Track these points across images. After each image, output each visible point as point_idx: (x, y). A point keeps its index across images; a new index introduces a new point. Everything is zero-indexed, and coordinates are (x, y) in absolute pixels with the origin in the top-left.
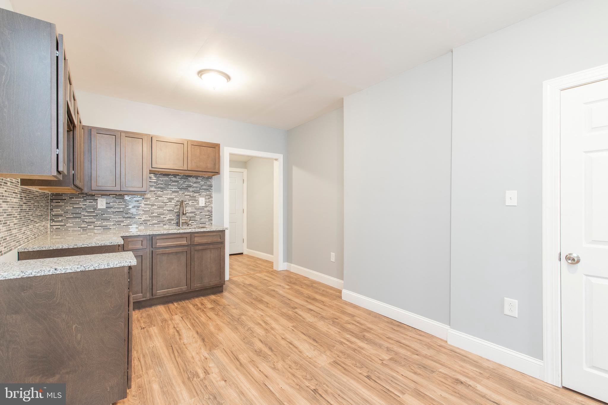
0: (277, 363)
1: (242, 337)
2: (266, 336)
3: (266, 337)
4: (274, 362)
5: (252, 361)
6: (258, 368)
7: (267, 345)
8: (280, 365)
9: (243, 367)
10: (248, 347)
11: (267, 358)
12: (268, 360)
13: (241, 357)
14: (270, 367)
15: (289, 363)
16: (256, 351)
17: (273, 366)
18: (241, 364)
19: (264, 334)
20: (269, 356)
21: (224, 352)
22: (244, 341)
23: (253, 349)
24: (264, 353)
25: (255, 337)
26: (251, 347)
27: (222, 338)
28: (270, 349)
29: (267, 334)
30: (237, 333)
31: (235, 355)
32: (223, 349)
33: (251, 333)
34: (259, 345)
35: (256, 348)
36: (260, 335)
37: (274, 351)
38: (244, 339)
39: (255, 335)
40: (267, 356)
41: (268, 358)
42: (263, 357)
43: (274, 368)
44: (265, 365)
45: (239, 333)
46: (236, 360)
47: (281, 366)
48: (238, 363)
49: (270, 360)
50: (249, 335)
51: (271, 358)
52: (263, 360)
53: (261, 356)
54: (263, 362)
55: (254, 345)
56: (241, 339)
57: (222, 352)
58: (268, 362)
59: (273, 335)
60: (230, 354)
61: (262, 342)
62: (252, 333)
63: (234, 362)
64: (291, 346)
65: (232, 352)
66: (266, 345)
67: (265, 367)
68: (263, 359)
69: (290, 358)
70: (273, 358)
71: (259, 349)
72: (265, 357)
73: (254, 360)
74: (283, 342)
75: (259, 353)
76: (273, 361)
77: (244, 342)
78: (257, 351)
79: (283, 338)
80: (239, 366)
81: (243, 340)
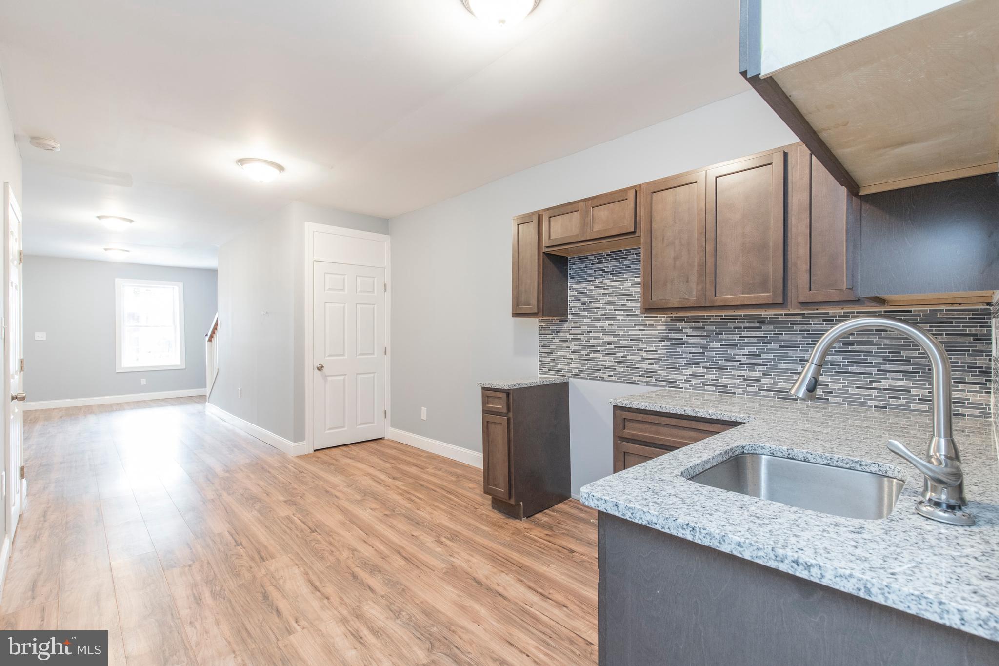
0: (349, 557)
1: (408, 594)
2: (360, 602)
3: (361, 598)
4: (352, 558)
5: (384, 557)
6: (376, 550)
7: (360, 583)
8: (346, 554)
9: (396, 550)
10: (392, 576)
11: (362, 563)
12: (360, 560)
13: (403, 562)
14: (360, 552)
15: (330, 558)
16: (380, 571)
17: (355, 553)
18: (399, 553)
19: (365, 603)
20: (359, 566)
21: (429, 566)
22: (403, 587)
23: (385, 574)
24: (367, 569)
25: (382, 597)
26: (388, 577)
27: (446, 588)
28: (355, 577)
29: (358, 604)
30: (422, 602)
31: (411, 564)
32: (434, 571)
33: (391, 604)
34: (375, 582)
35: (380, 576)
36: (373, 601)
37: (350, 573)
38: (403, 590)
39: (383, 601)
40: (362, 565)
41: (360, 563)
42: (368, 564)
43: (354, 550)
44: (366, 554)
45: (417, 603)
46: (407, 557)
47: (344, 553)
48: (404, 554)
49: (358, 561)
50: (395, 599)
51: (357, 564)
52: (368, 559)
53: (372, 565)
54: (369, 558)
55: (384, 581)
56: (409, 589)
57: (434, 566)
58: (362, 558)
59: (345, 604)
60: (419, 564)
61: (370, 588)
62: (389, 604)
63: (409, 554)
64: (317, 584)
65: (418, 567)
66: (362, 583)
67: (366, 552)
68: (368, 561)
69: (328, 564)
70: (353, 563)
71: (375, 576)
72: (365, 564)
73: (381, 559)
74: (330, 590)
75: (374, 569)
76: (354, 559)
77: (403, 585)
78: (378, 571)
79: (328, 598)
80: (401, 551)
81: (405, 588)
